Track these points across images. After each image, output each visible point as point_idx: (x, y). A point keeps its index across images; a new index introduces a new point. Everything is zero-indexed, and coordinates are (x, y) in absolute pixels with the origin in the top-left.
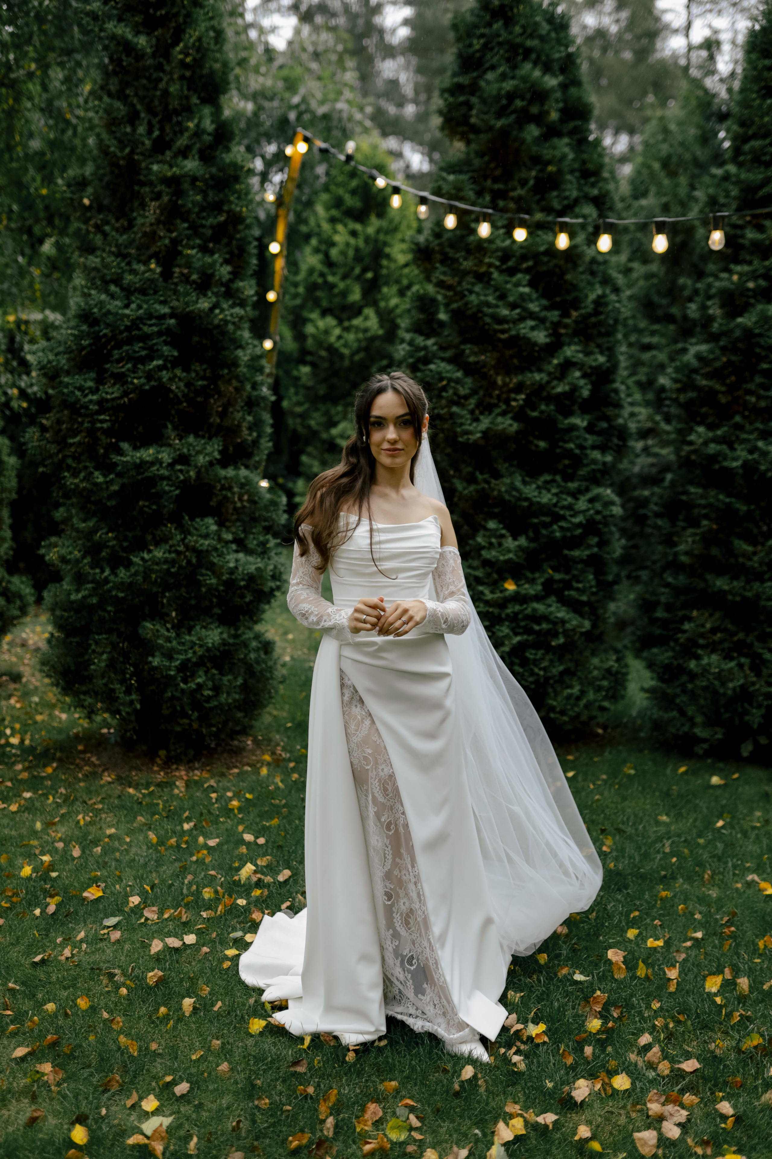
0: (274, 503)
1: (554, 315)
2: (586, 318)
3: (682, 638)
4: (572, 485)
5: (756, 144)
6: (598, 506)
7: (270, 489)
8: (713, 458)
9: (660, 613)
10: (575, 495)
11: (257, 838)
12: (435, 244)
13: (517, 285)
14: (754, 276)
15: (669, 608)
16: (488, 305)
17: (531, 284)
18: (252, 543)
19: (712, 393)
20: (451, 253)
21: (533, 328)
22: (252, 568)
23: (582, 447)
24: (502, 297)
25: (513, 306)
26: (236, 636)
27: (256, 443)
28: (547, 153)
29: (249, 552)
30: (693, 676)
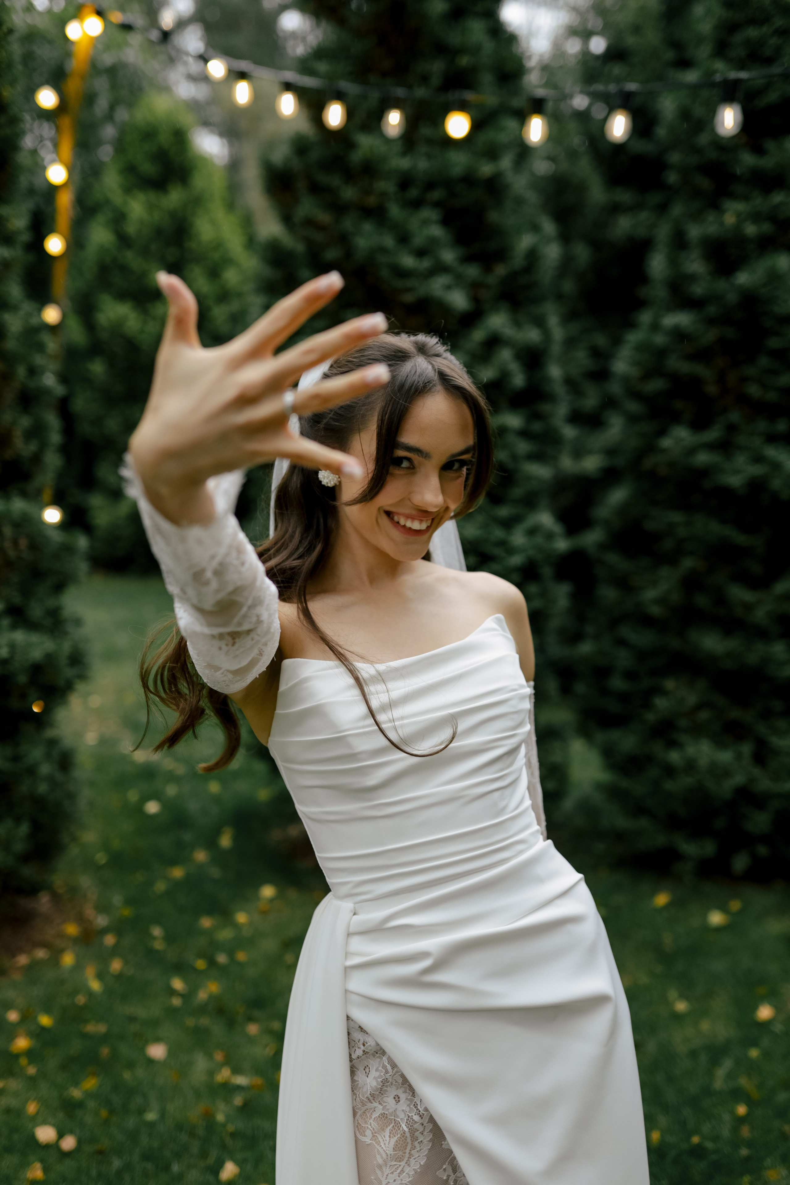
0: (68, 549)
1: (472, 271)
2: (514, 275)
3: (650, 717)
4: (504, 511)
5: (753, 33)
6: (539, 540)
7: (64, 526)
8: (704, 472)
9: (617, 683)
10: (508, 524)
11: (61, 1135)
12: (297, 165)
13: (425, 222)
14: (756, 217)
15: (630, 675)
16: (383, 250)
17: (446, 222)
18: (36, 611)
19: (696, 382)
20: (322, 178)
21: (448, 287)
22: (37, 654)
23: (514, 457)
24: (404, 239)
25: (421, 253)
26: (16, 759)
27: (37, 459)
28: (454, 38)
29: (32, 626)
30: (670, 771)
